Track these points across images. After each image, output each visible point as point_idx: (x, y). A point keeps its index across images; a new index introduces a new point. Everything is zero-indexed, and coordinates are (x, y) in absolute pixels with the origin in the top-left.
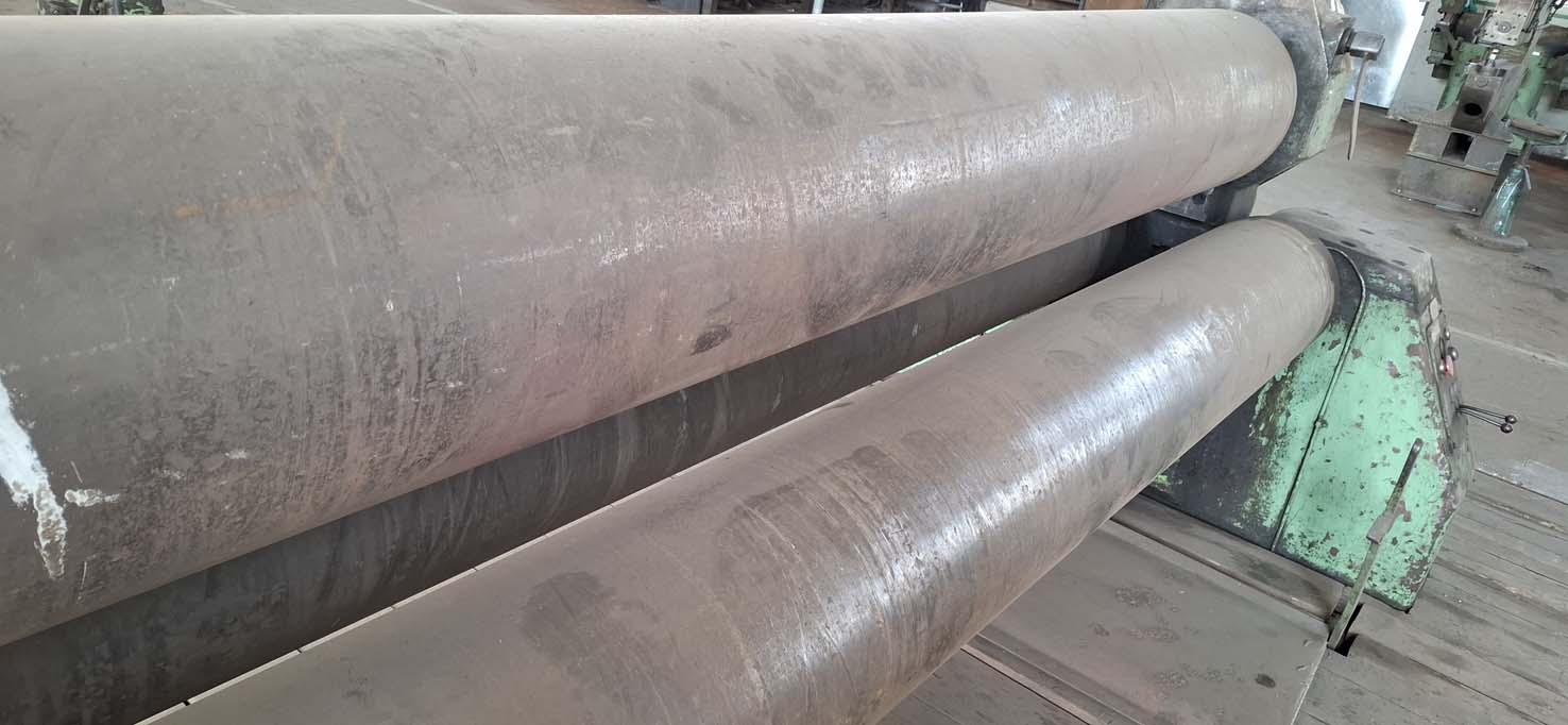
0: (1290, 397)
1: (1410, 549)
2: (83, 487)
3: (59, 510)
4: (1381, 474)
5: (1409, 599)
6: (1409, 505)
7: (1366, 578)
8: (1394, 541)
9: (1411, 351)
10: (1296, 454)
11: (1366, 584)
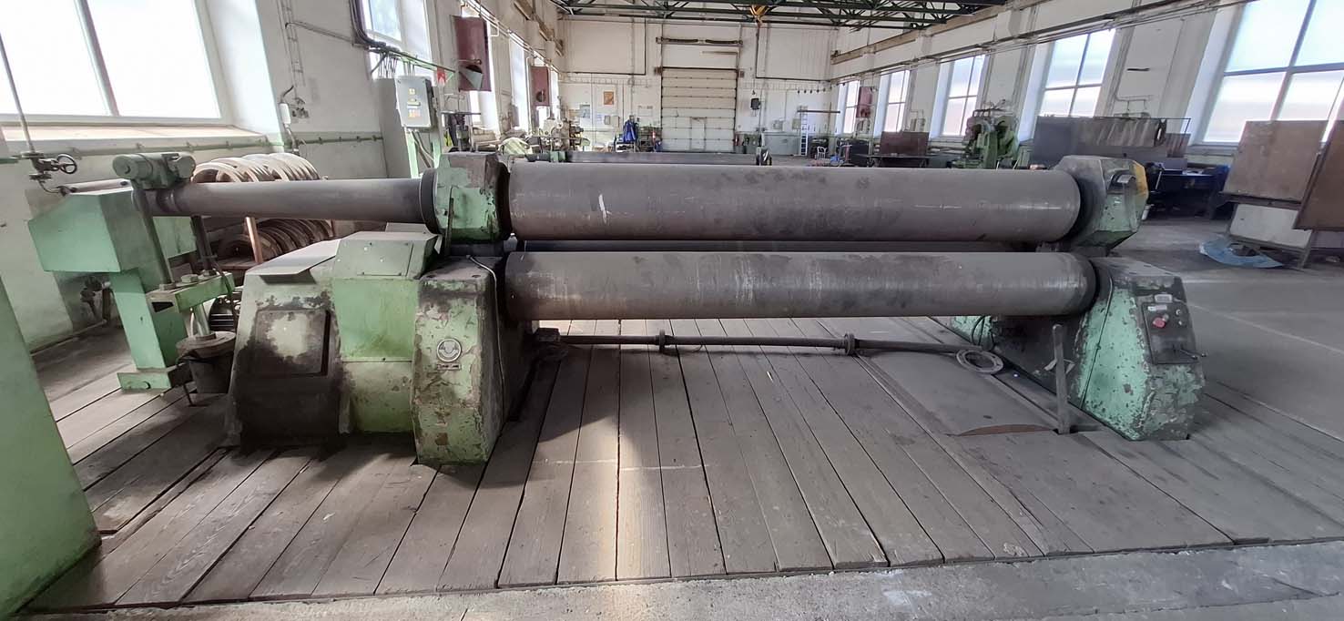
0: (1087, 335)
1: (1134, 409)
4: (1121, 371)
5: (1135, 436)
6: (1132, 388)
7: (1117, 424)
8: (1127, 406)
9: (1131, 312)
10: (1089, 362)
11: (1117, 427)
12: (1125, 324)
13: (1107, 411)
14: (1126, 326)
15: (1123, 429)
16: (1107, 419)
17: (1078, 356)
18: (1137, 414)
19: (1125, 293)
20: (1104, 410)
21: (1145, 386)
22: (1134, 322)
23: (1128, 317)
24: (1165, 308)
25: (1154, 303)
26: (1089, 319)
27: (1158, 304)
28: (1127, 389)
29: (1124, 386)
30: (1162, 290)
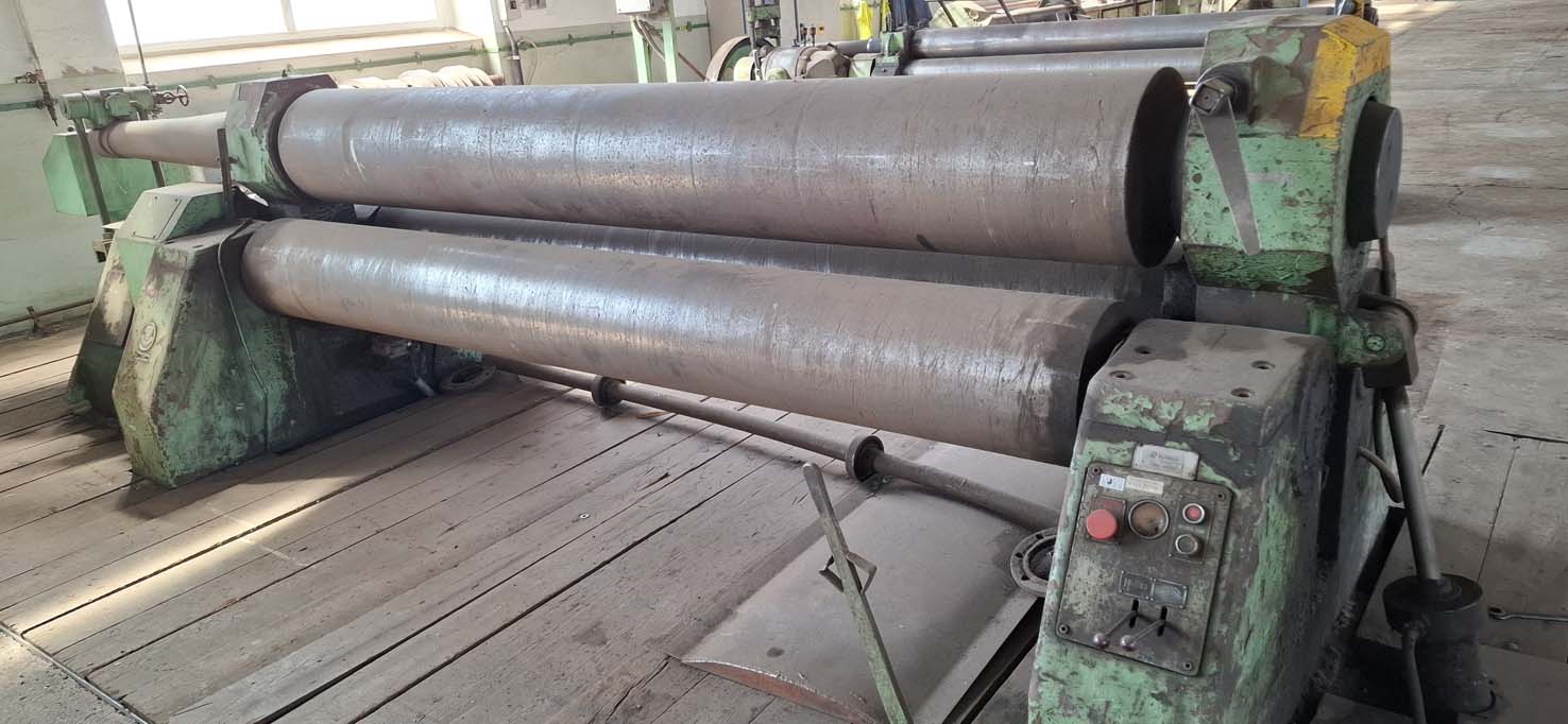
24: (1155, 488)
25: (1128, 468)
27: (1139, 473)
30: (1173, 433)
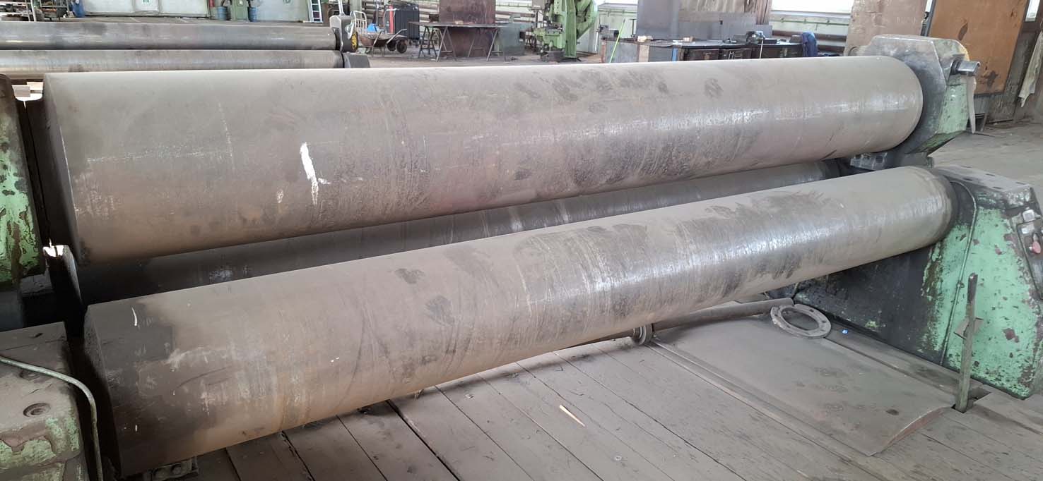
0: (942, 270)
1: (1021, 360)
2: (322, 178)
3: (317, 183)
4: (999, 314)
5: (1025, 392)
6: (1017, 332)
7: (997, 379)
8: (1011, 356)
9: (1007, 237)
10: (948, 305)
11: (998, 383)
12: (1000, 253)
13: (982, 365)
14: (1001, 257)
15: (1007, 385)
16: (982, 375)
17: (930, 298)
18: (1026, 365)
19: (995, 215)
20: (977, 364)
21: (1035, 329)
22: (1012, 251)
23: (1002, 245)
25: (1024, 223)
26: (941, 248)
27: (1027, 224)
28: (1010, 335)
29: (1004, 331)
30: (1026, 205)
